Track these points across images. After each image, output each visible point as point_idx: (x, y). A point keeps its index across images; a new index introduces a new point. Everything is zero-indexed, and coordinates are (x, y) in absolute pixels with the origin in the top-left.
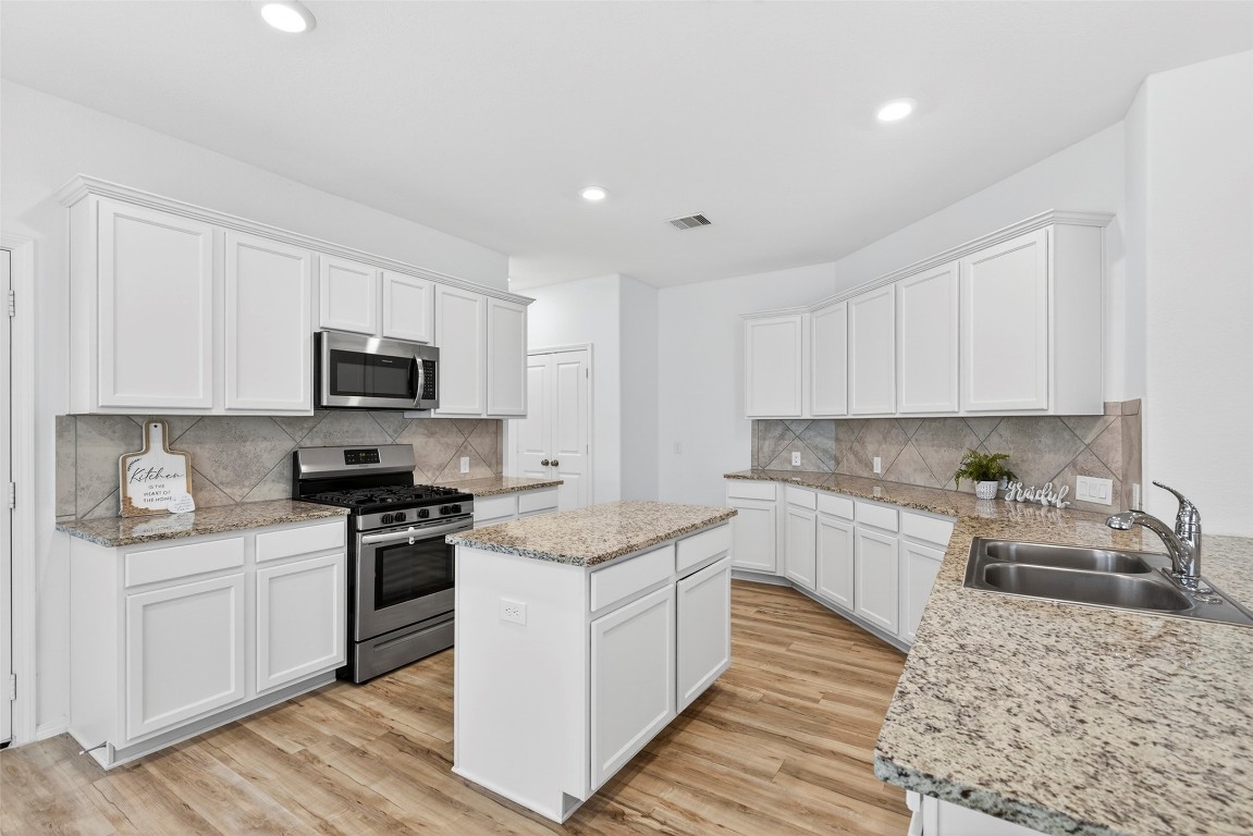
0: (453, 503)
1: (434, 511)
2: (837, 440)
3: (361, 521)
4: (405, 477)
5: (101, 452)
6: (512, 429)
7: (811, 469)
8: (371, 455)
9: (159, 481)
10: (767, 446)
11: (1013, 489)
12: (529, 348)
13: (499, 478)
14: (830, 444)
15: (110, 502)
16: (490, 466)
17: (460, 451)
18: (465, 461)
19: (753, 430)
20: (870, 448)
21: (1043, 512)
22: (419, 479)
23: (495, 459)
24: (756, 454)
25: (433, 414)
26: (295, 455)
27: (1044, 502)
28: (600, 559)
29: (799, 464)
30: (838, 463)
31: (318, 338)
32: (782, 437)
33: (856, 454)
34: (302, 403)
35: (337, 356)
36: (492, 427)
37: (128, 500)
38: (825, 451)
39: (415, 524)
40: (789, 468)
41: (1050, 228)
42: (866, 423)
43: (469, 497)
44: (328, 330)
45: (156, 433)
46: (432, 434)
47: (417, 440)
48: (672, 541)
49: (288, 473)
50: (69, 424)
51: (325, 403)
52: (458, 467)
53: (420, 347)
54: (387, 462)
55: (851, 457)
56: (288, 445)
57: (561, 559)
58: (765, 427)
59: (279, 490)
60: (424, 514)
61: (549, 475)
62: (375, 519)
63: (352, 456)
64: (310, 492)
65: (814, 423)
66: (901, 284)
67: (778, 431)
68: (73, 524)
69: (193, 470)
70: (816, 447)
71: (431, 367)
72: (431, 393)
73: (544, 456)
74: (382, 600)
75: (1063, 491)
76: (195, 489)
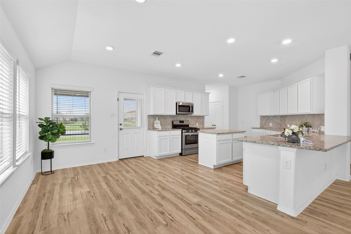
0: (196, 130)
1: (193, 131)
2: (281, 120)
3: (183, 131)
4: (188, 126)
5: (152, 120)
6: (206, 118)
7: (275, 127)
8: (183, 122)
9: (157, 124)
10: (264, 122)
11: (310, 129)
12: (209, 102)
13: (204, 127)
14: (279, 121)
15: (152, 127)
16: (202, 125)
17: (196, 122)
18: (197, 124)
19: (260, 118)
20: (287, 122)
21: (315, 134)
22: (190, 126)
23: (203, 123)
24: (261, 124)
25: (193, 115)
26: (173, 121)
27: (315, 132)
28: (219, 134)
29: (271, 126)
30: (281, 126)
31: (176, 103)
32: (267, 120)
33: (284, 123)
34: (174, 113)
35: (179, 106)
36: (202, 117)
37: (154, 127)
38: (278, 123)
39: (191, 132)
40: (269, 127)
41: (311, 78)
42: (286, 116)
43: (199, 129)
44: (178, 102)
45: (157, 117)
46: (192, 119)
47: (190, 119)
48: (232, 134)
49: (172, 124)
50: (149, 116)
51: (178, 113)
52: (196, 125)
53: (191, 104)
54: (185, 123)
55: (284, 124)
56: (172, 120)
57: (213, 133)
58: (263, 118)
59: (171, 127)
60: (192, 131)
61: (214, 127)
62: (185, 131)
63: (180, 122)
64: (175, 127)
65: (275, 117)
66: (289, 87)
67: (266, 119)
68: (149, 129)
69: (161, 123)
70: (276, 122)
71: (192, 107)
72: (192, 112)
73: (212, 124)
74: (186, 144)
75: (319, 129)
76: (161, 126)
